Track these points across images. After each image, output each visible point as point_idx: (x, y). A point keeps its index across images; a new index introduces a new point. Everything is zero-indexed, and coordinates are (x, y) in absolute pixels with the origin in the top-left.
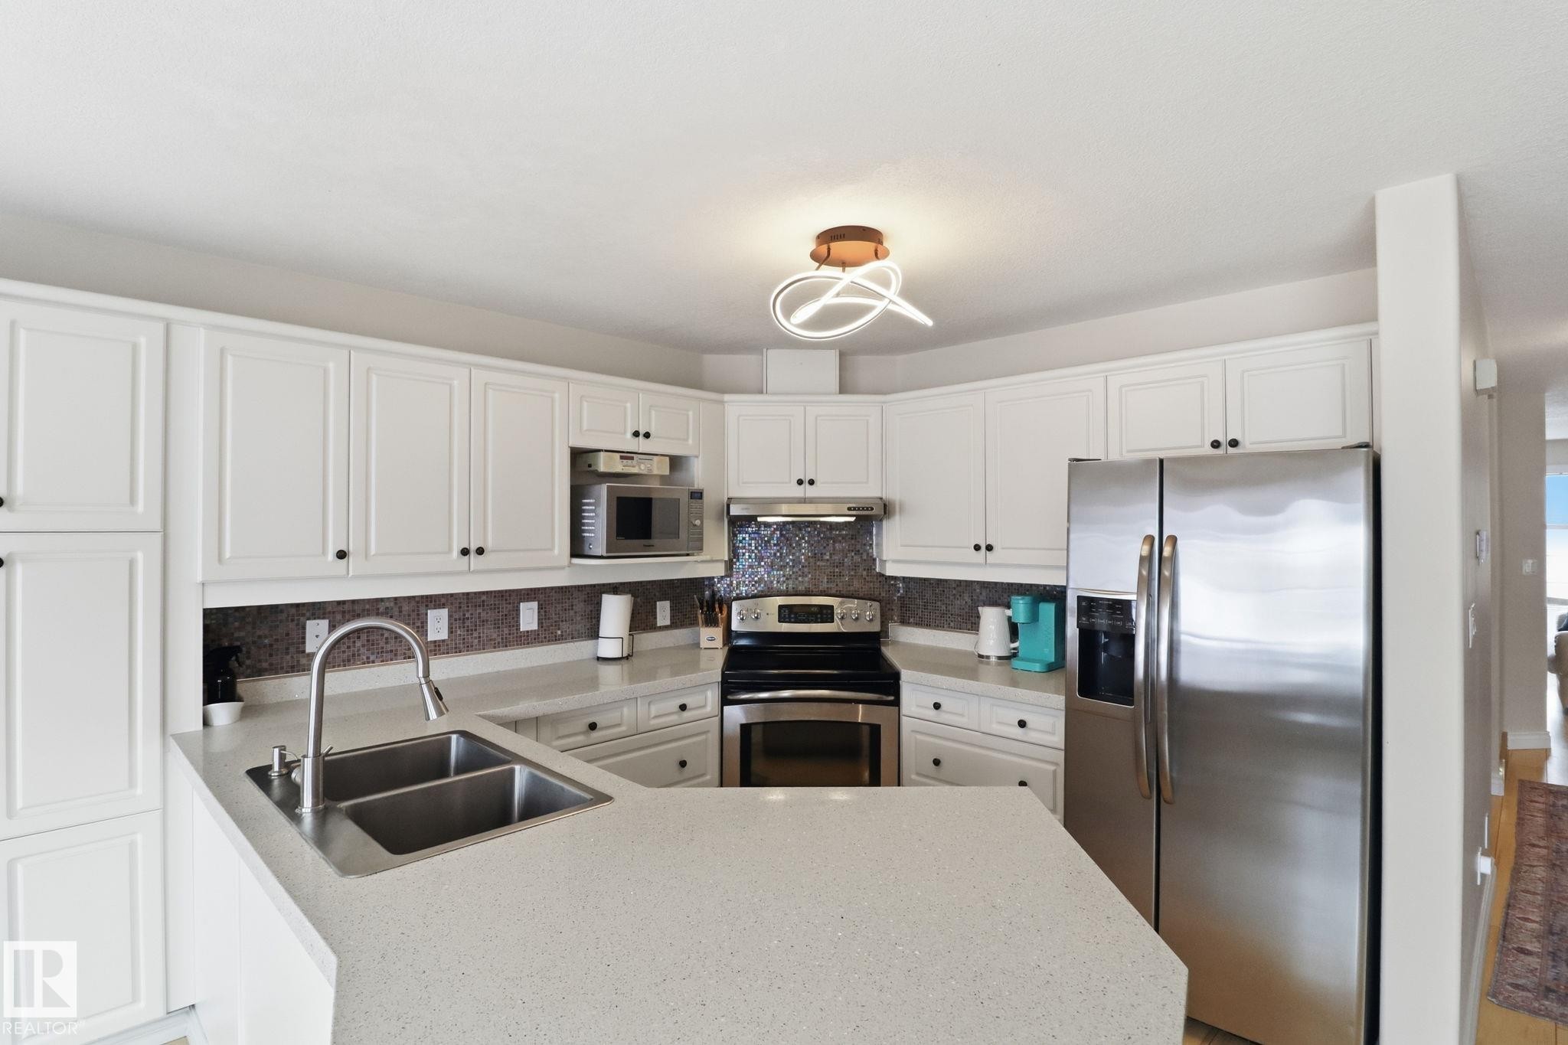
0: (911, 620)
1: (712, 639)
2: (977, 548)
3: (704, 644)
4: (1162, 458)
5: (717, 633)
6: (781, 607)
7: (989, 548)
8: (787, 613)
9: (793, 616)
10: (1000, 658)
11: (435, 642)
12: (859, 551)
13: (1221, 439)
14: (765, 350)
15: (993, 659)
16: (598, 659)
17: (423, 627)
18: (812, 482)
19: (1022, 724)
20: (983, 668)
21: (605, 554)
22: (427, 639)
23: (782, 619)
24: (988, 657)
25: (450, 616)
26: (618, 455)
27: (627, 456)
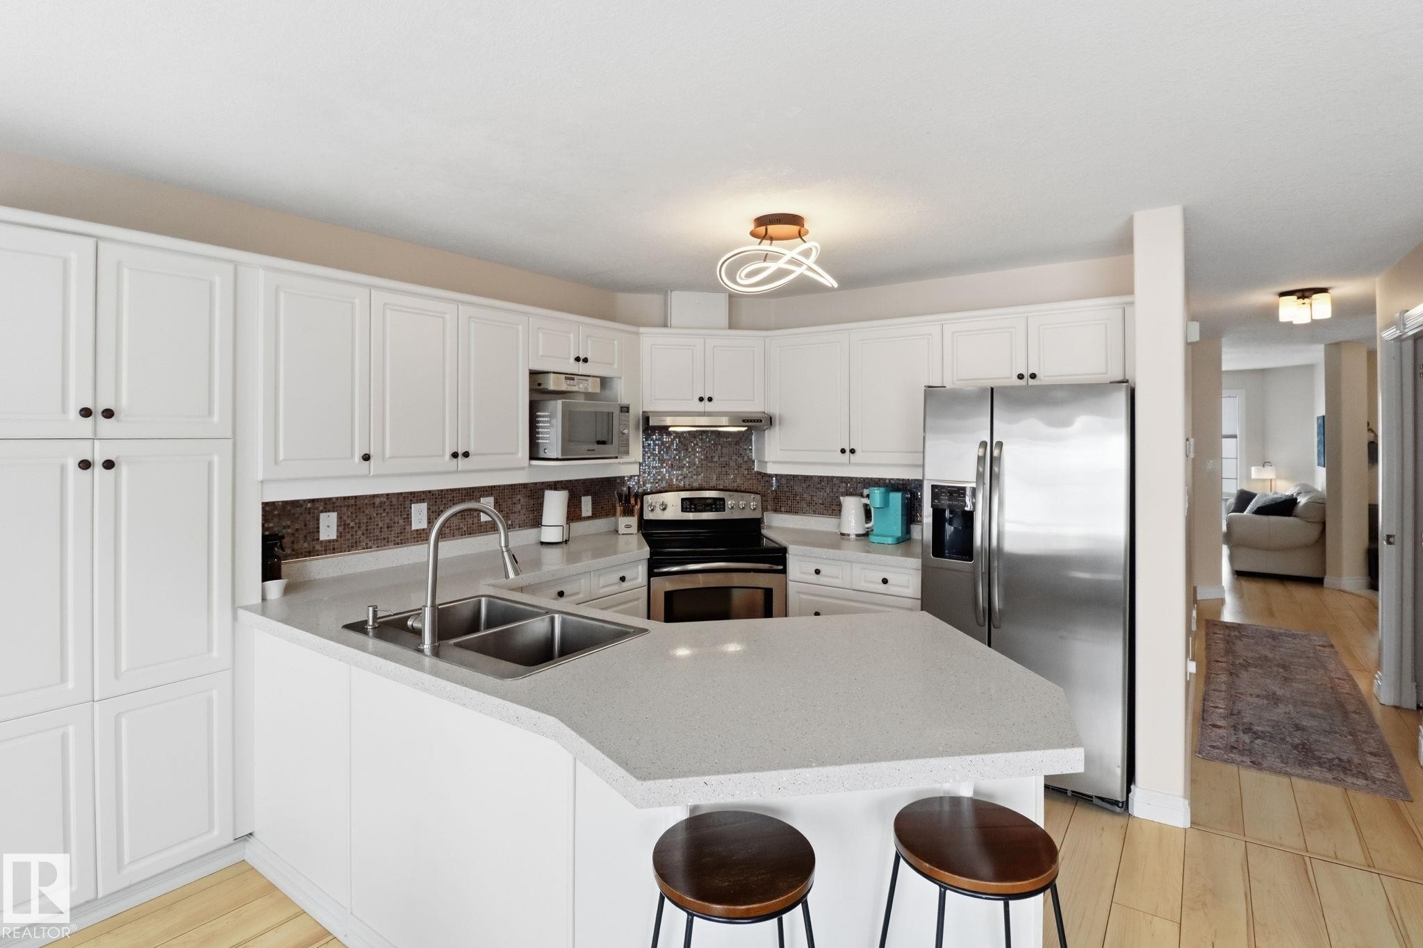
0: (783, 509)
1: (628, 526)
2: (843, 451)
3: (622, 529)
4: (992, 386)
5: (633, 521)
6: (683, 500)
7: (853, 451)
8: (688, 505)
9: (693, 506)
10: (858, 535)
11: (417, 530)
12: (741, 454)
13: (1024, 373)
14: (669, 292)
15: (853, 537)
16: (542, 543)
17: (408, 518)
18: (710, 399)
19: (885, 581)
20: (844, 543)
21: (560, 457)
22: (411, 528)
23: (684, 510)
24: (849, 535)
25: (429, 509)
26: (563, 376)
27: (570, 377)
